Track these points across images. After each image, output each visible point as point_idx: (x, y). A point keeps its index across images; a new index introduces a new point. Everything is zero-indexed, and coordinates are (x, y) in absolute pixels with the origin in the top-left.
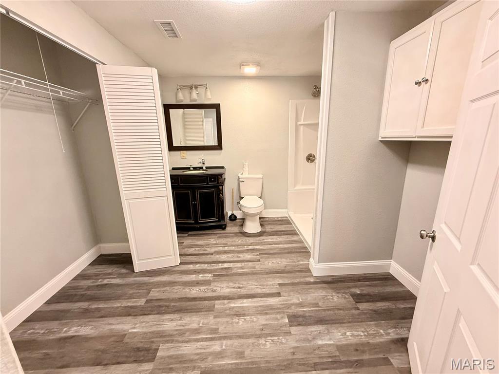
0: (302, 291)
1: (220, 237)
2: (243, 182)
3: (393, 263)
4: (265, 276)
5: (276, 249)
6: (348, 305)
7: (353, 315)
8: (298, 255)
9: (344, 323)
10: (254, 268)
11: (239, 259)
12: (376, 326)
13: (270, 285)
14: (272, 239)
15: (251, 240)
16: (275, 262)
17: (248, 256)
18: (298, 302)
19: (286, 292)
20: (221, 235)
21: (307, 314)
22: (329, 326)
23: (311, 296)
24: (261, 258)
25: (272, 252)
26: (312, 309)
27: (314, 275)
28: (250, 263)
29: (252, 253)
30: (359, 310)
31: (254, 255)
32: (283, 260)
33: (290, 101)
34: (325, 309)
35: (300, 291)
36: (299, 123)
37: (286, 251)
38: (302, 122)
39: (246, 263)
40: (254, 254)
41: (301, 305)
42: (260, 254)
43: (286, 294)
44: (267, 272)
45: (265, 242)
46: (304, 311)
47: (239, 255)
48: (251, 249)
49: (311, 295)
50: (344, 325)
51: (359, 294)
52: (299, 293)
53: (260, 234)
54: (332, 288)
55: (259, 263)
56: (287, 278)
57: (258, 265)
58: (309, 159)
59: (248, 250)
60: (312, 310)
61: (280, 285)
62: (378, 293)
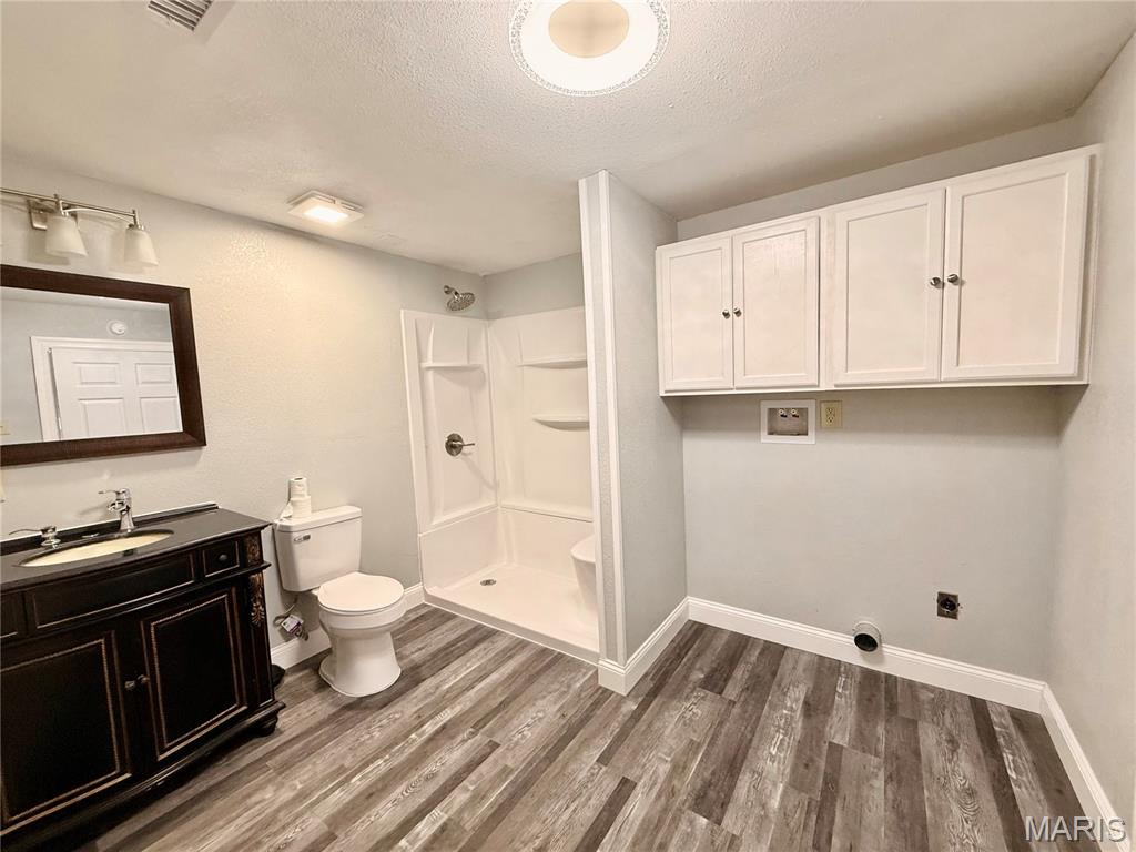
0: (646, 739)
1: (286, 767)
2: (307, 538)
3: (691, 600)
4: (554, 769)
5: (495, 690)
6: (719, 706)
7: (741, 717)
8: (551, 673)
9: (751, 740)
10: (506, 771)
11: (441, 780)
12: (773, 707)
13: (590, 780)
14: (455, 672)
15: (407, 708)
16: (530, 721)
17: (452, 757)
18: (668, 766)
19: (632, 767)
20: (279, 758)
21: (707, 775)
22: (746, 764)
23: (668, 737)
24: (492, 733)
25: (494, 703)
26: (699, 759)
27: (625, 694)
28: (483, 768)
29: (452, 737)
30: (734, 703)
31: (464, 741)
32: (540, 703)
33: (402, 311)
34: (710, 742)
35: (645, 744)
36: (425, 365)
37: (520, 680)
38: (429, 363)
39: (473, 777)
40: (459, 738)
41: (678, 768)
42: (478, 726)
43: (638, 772)
44: (546, 757)
45: (448, 692)
46: (696, 774)
47: (426, 771)
48: (437, 733)
49: (666, 733)
50: (755, 743)
51: (706, 677)
52: (651, 748)
53: (411, 677)
54: (672, 697)
55: (499, 751)
56: (594, 736)
57: (504, 756)
58: (453, 447)
59: (431, 739)
60: (702, 760)
61: (604, 759)
62: (717, 659)
